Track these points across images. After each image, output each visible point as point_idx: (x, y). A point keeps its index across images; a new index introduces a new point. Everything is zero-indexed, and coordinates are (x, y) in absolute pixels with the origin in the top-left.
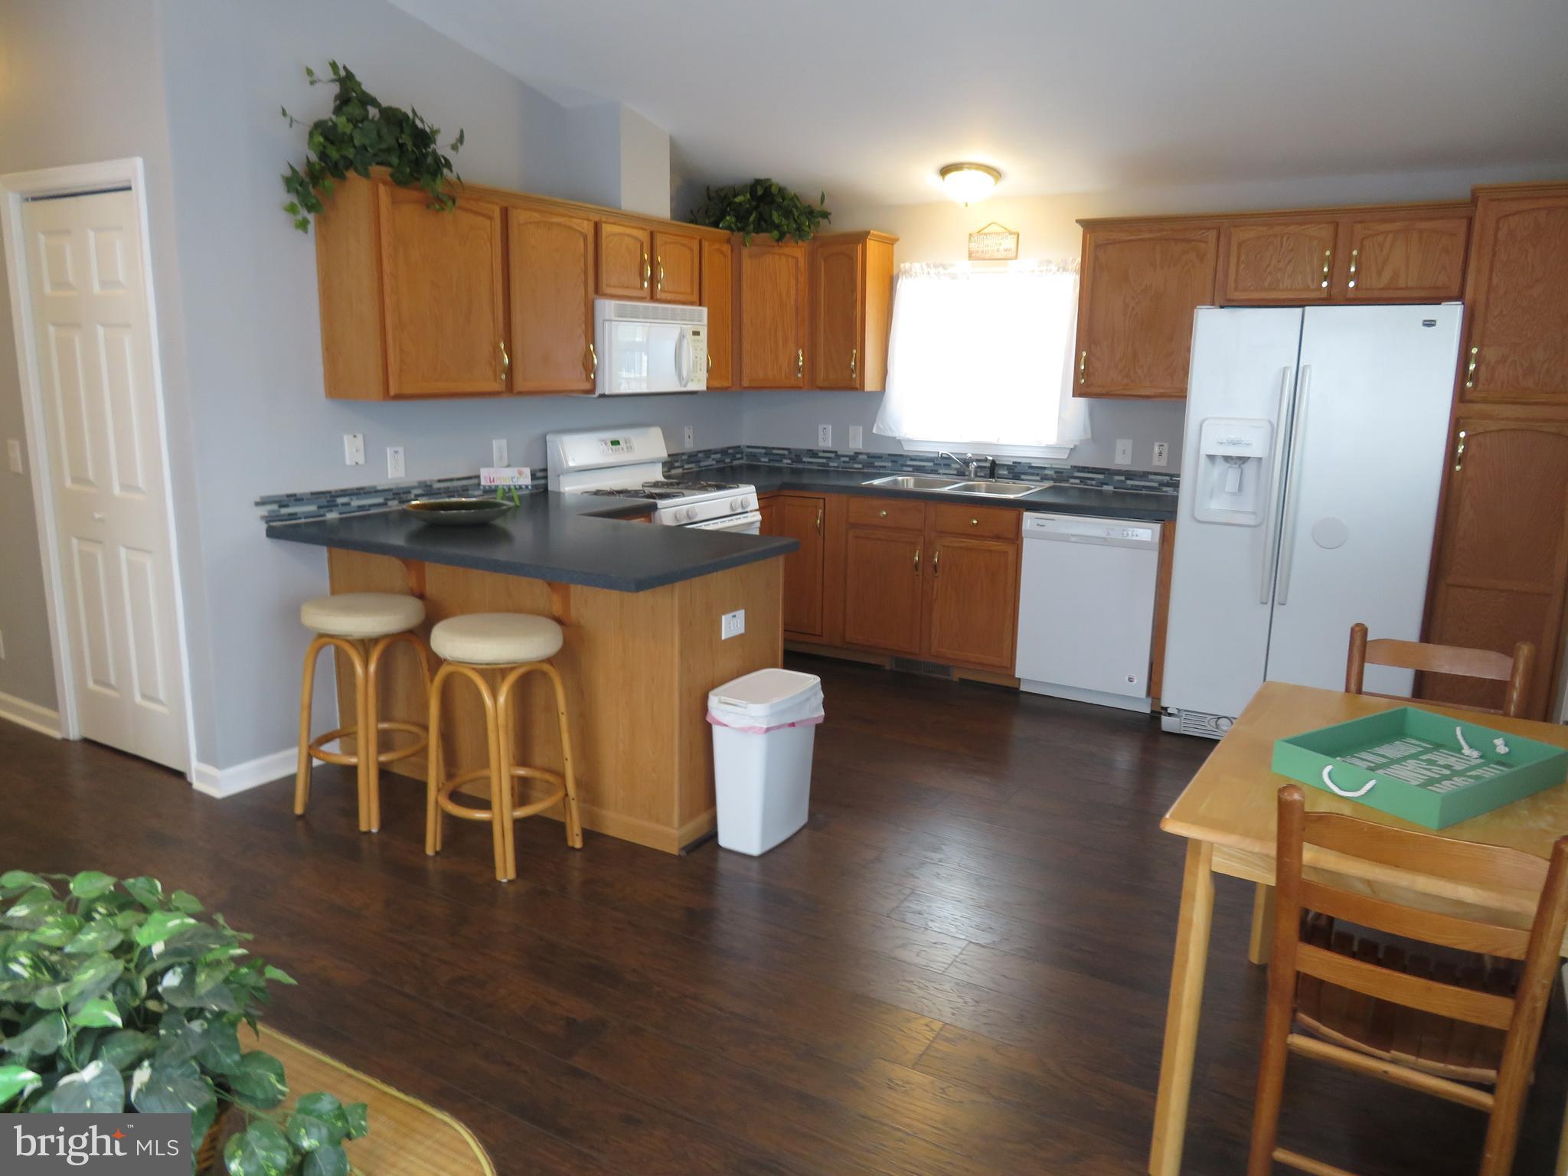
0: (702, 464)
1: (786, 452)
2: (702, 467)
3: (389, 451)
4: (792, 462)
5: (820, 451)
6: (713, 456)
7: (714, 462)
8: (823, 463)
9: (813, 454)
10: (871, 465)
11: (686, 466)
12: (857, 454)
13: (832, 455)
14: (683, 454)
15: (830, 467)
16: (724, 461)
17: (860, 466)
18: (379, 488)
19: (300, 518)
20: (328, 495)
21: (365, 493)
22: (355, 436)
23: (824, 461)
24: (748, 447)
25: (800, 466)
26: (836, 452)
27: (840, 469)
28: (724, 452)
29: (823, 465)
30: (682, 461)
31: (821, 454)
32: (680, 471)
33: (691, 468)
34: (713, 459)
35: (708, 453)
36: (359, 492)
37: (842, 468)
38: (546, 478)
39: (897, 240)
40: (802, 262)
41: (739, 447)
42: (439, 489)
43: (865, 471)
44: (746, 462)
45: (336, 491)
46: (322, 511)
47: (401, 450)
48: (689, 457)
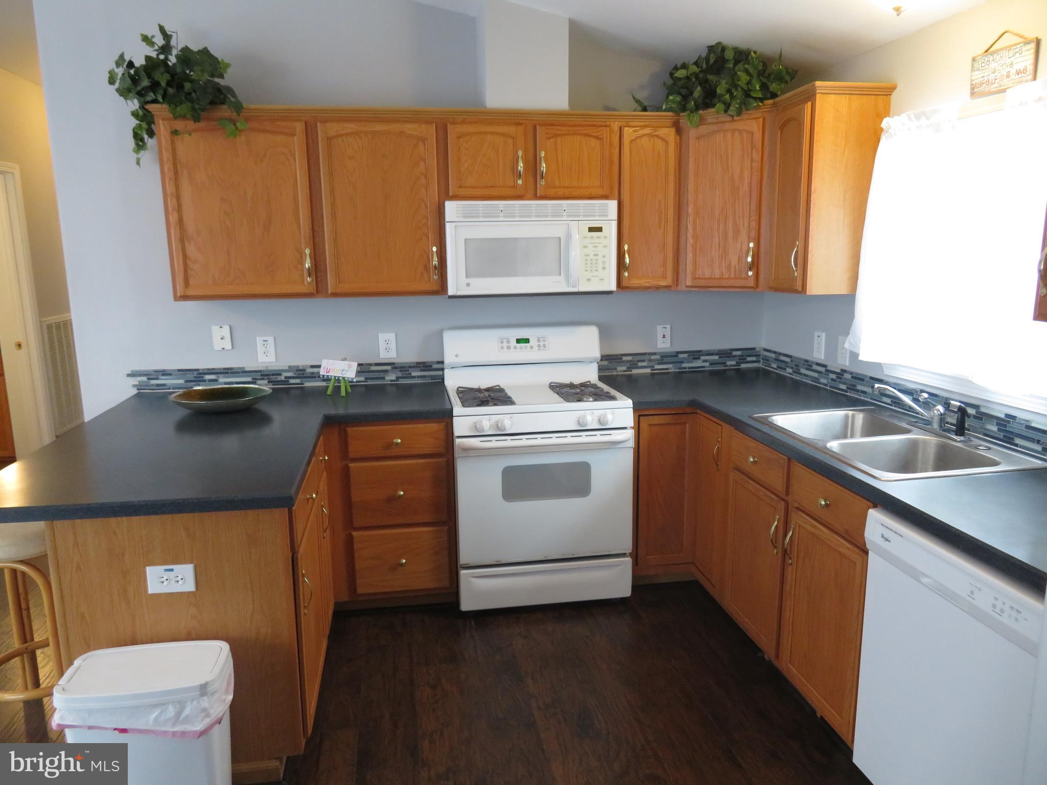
0: (684, 365)
1: (788, 360)
2: (685, 368)
3: (259, 340)
4: (794, 372)
5: (813, 363)
6: (703, 358)
7: (707, 364)
8: (816, 378)
9: (808, 364)
10: (852, 388)
11: (657, 367)
12: (844, 371)
13: (822, 369)
14: (655, 354)
15: (820, 383)
16: (725, 363)
17: (844, 387)
18: (247, 369)
19: (169, 389)
20: (196, 372)
21: (232, 373)
22: (221, 327)
23: (816, 375)
24: (766, 350)
25: (798, 378)
26: (824, 366)
27: (828, 388)
28: (726, 354)
29: (816, 380)
30: (650, 360)
31: (815, 367)
32: (648, 371)
33: (668, 369)
34: (705, 361)
35: (695, 355)
36: (227, 372)
37: (831, 387)
38: (443, 369)
39: (894, 88)
40: (758, 136)
41: (754, 349)
42: (313, 373)
43: (848, 394)
44: (762, 366)
45: (203, 370)
46: (190, 384)
47: (271, 340)
48: (662, 357)
